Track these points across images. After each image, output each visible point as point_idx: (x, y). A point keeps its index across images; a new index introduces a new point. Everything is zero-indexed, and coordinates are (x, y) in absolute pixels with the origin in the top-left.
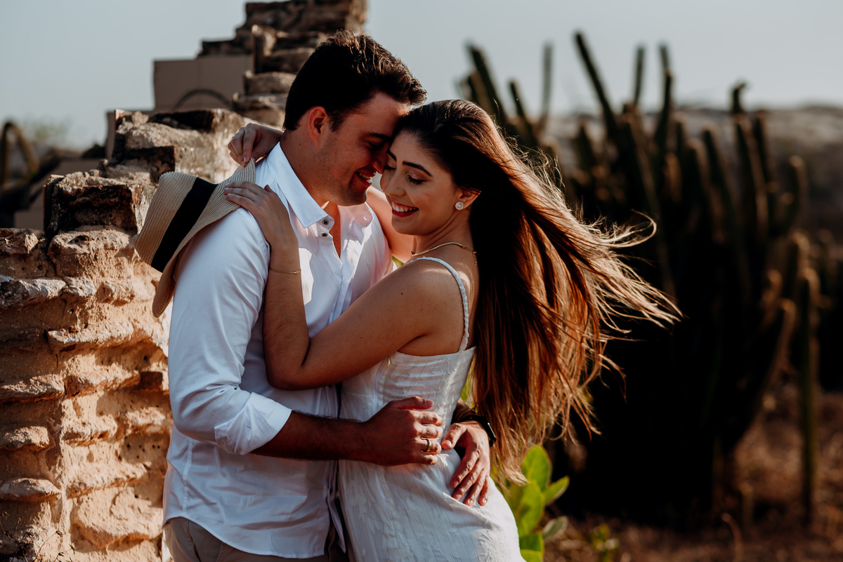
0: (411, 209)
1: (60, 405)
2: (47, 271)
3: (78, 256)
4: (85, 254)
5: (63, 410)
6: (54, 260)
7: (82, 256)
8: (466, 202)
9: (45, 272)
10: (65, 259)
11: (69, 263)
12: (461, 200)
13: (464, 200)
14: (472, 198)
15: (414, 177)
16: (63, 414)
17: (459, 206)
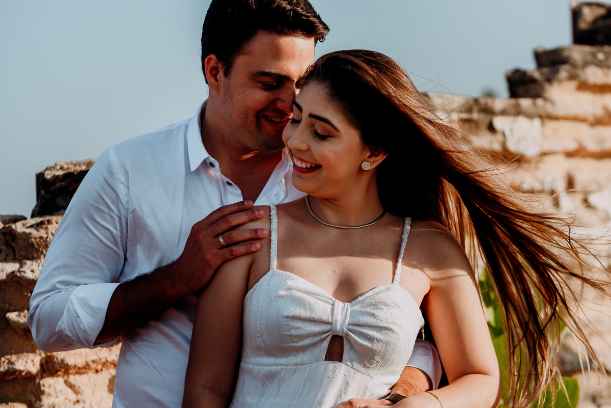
0: (313, 166)
1: (39, 384)
2: (7, 255)
3: (33, 240)
4: (41, 238)
5: (42, 388)
6: (13, 244)
7: (38, 240)
8: (374, 162)
9: (4, 256)
10: (21, 243)
11: (25, 247)
12: (369, 159)
13: (372, 160)
14: (380, 159)
15: (319, 131)
16: (43, 392)
17: (367, 166)
